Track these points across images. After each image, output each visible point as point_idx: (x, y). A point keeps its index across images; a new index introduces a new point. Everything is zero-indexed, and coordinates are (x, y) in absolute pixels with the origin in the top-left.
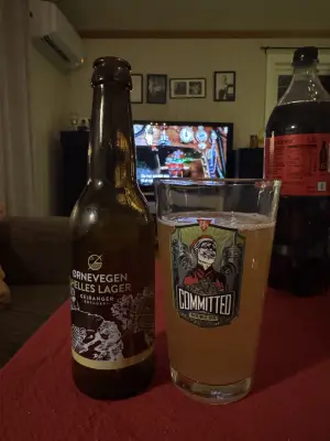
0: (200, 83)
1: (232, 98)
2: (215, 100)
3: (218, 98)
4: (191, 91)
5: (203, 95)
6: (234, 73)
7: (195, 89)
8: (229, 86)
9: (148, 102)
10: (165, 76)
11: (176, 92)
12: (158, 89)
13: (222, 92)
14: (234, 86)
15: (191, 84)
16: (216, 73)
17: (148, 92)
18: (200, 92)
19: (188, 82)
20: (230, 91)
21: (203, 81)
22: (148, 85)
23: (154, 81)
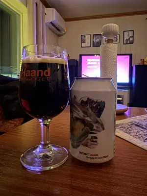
0: (117, 37)
2: (124, 44)
6: (133, 31)
8: (131, 37)
9: (93, 46)
10: (101, 35)
12: (98, 40)
13: (127, 40)
14: (133, 37)
16: (124, 31)
18: (117, 41)
20: (131, 39)
23: (96, 37)
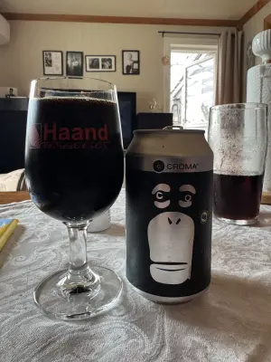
0: (110, 60)
1: (137, 72)
2: (123, 74)
3: (125, 72)
4: (103, 66)
5: (113, 69)
6: (138, 52)
7: (107, 64)
10: (82, 53)
11: (91, 66)
12: (75, 64)
13: (129, 67)
14: (138, 62)
15: (103, 60)
16: (123, 51)
17: (67, 65)
18: (110, 67)
19: (100, 58)
21: (113, 58)
22: (67, 60)
23: (72, 56)
